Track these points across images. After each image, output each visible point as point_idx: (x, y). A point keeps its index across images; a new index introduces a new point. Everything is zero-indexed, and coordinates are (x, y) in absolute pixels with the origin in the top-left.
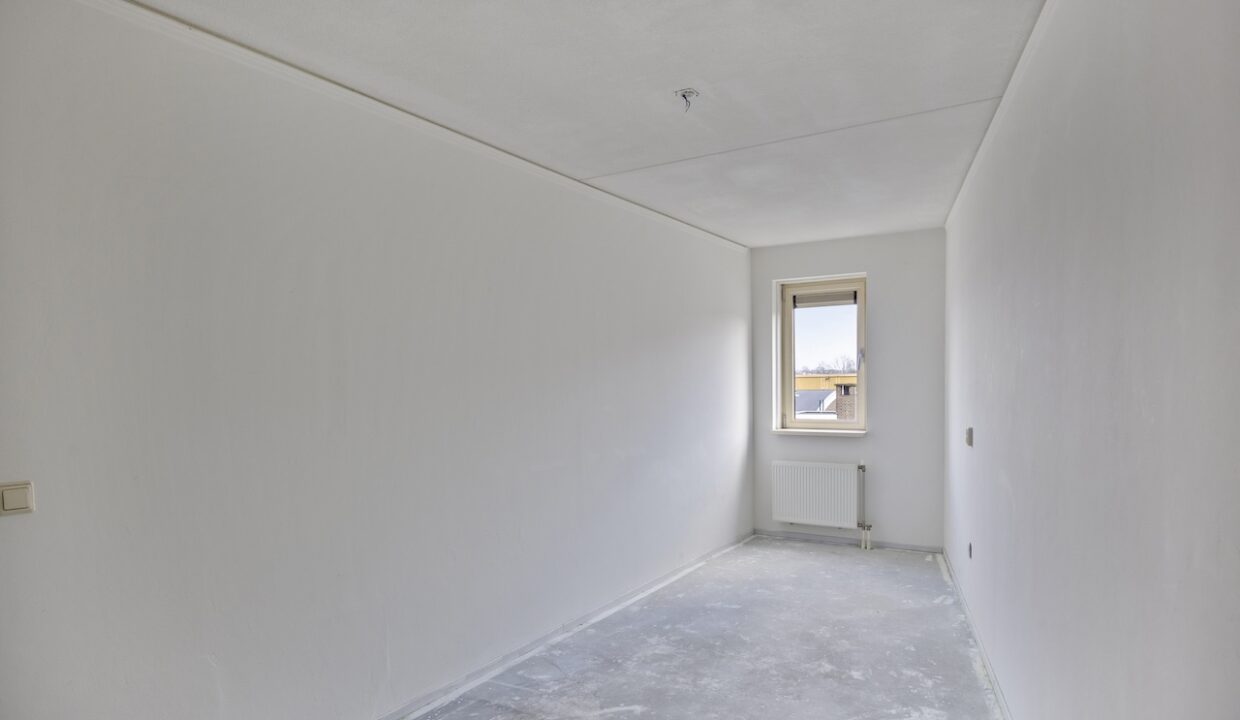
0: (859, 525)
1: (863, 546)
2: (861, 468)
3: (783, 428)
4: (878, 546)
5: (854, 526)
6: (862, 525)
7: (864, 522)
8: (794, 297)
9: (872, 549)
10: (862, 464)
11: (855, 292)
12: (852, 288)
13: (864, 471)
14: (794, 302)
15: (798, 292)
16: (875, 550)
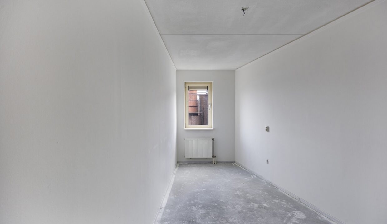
0: (212, 157)
1: (214, 163)
2: (213, 139)
3: (185, 128)
4: (218, 162)
5: (211, 157)
6: (213, 157)
7: (214, 155)
8: (189, 87)
9: (216, 164)
10: (213, 138)
11: (208, 87)
12: (206, 85)
13: (213, 140)
14: (189, 88)
15: (190, 85)
16: (217, 164)
